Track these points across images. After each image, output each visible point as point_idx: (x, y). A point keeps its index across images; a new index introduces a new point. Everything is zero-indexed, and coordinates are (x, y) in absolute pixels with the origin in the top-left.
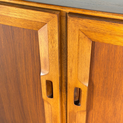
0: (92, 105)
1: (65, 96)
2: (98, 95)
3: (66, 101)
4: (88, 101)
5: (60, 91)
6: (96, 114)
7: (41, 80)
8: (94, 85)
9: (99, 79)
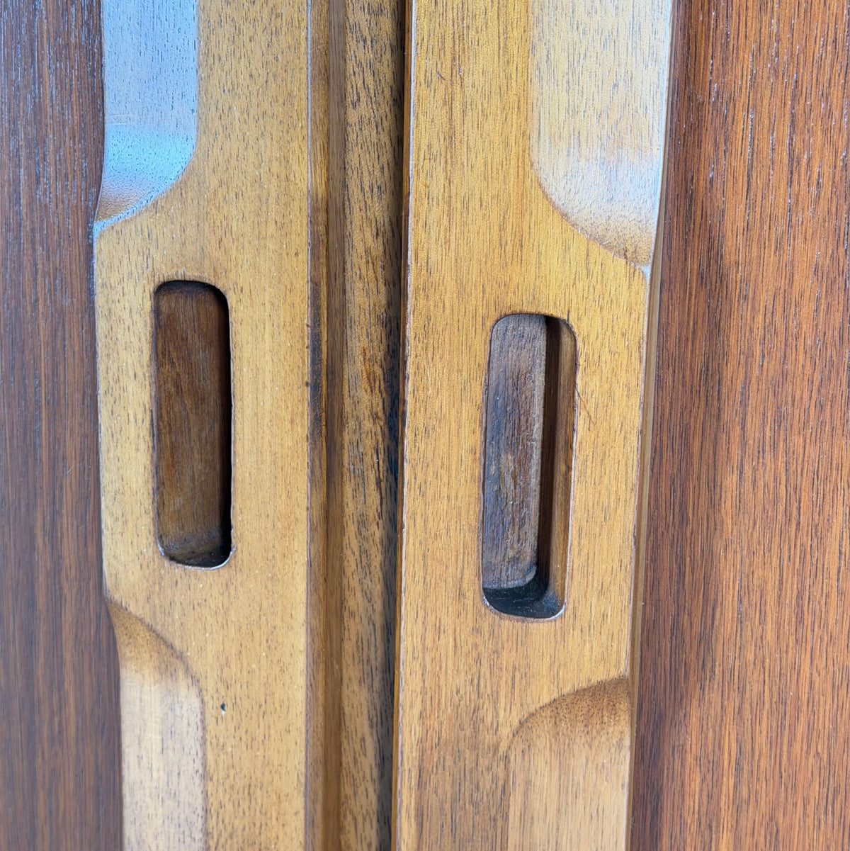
0: (711, 604)
1: (377, 532)
2: (780, 419)
3: (378, 620)
4: (654, 559)
5: (316, 420)
6: (762, 740)
7: (100, 301)
8: (722, 277)
9: (794, 161)
